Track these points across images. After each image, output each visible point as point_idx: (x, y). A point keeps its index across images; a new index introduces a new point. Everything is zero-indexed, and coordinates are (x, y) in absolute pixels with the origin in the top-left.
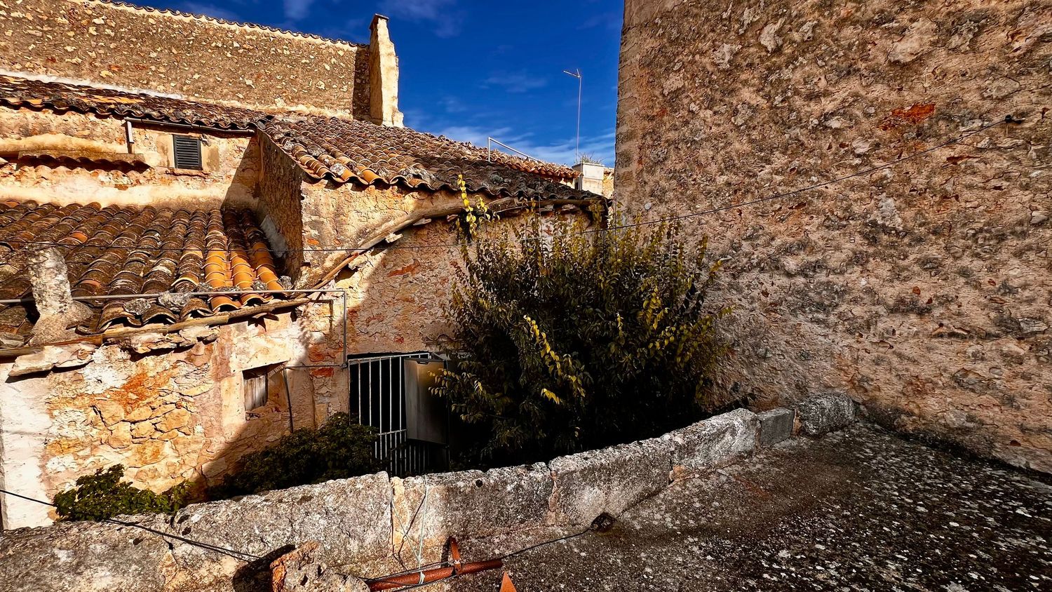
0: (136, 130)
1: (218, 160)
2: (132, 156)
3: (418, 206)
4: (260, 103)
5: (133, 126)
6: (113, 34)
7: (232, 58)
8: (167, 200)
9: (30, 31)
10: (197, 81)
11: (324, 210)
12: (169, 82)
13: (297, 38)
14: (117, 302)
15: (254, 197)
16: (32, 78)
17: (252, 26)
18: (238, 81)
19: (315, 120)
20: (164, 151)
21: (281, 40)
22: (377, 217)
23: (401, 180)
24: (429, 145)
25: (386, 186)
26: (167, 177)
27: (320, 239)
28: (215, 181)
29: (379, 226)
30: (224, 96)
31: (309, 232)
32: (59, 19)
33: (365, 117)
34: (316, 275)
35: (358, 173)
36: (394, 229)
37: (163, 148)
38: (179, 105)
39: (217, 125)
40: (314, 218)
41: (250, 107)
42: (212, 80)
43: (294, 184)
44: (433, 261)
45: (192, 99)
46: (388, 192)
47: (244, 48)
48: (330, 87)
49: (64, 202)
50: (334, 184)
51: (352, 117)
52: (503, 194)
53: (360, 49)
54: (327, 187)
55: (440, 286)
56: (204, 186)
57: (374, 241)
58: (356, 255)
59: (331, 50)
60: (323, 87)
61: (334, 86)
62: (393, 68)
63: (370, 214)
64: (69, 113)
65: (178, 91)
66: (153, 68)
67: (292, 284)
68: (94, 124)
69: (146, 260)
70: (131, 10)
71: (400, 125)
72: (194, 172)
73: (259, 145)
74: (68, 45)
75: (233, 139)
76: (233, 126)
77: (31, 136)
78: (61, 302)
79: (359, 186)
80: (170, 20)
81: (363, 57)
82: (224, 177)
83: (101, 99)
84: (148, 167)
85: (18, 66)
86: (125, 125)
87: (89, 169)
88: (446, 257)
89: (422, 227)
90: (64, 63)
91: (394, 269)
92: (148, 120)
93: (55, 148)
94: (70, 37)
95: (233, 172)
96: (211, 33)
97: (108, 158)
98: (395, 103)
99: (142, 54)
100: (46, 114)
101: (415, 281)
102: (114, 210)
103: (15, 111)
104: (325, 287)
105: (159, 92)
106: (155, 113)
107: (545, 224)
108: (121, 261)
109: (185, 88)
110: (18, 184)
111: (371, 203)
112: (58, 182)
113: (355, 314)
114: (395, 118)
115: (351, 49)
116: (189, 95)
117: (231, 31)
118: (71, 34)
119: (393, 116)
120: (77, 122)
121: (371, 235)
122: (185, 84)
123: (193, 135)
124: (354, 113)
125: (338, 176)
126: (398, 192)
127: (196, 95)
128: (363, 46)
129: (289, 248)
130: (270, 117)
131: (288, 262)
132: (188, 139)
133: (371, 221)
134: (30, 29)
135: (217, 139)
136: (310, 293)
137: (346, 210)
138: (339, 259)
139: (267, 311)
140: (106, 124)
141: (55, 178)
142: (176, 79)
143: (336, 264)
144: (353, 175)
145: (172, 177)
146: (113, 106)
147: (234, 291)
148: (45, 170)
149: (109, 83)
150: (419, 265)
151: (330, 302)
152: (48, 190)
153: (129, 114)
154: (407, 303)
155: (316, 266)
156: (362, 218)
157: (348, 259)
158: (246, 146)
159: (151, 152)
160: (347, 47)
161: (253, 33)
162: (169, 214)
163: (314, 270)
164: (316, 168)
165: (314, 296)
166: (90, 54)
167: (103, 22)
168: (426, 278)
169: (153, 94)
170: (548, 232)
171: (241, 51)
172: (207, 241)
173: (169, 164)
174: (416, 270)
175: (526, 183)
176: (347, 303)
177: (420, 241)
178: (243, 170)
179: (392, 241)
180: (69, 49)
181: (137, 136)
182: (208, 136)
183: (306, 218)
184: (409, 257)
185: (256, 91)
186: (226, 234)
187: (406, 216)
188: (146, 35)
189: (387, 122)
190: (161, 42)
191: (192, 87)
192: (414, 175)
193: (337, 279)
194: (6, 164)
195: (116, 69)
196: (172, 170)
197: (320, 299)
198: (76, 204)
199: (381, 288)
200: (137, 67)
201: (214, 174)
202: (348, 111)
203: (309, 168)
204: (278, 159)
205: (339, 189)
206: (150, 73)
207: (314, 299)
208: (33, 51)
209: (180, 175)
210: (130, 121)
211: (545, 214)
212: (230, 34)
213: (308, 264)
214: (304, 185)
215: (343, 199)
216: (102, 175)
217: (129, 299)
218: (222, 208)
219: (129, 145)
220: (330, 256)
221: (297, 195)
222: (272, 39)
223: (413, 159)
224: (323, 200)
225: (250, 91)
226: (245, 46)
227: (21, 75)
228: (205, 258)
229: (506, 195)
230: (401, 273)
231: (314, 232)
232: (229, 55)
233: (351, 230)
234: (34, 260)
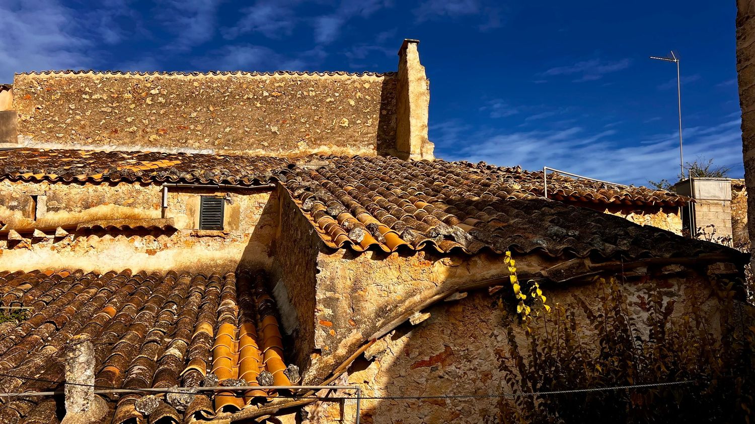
0: (171, 194)
1: (239, 218)
2: (164, 221)
3: (451, 275)
4: (284, 149)
5: (169, 191)
6: (164, 101)
7: (260, 107)
8: (188, 264)
9: (103, 109)
10: (228, 134)
11: (340, 284)
12: (204, 138)
13: (323, 78)
14: (131, 398)
15: (270, 256)
16: (98, 150)
17: (281, 73)
18: (264, 129)
19: (336, 163)
20: (192, 212)
21: (307, 84)
22: (400, 291)
23: (430, 244)
24: (465, 182)
25: (412, 253)
26: (191, 239)
27: (334, 321)
28: (234, 240)
29: (402, 301)
30: (250, 146)
31: (323, 311)
32: (126, 95)
33: (390, 151)
34: (327, 366)
35: (380, 239)
36: (419, 307)
37: (191, 210)
38: (210, 161)
39: (241, 182)
40: (328, 294)
41: (273, 154)
42: (241, 131)
43: (311, 251)
44: (471, 348)
45: (222, 152)
46: (413, 259)
47: (273, 96)
48: (354, 123)
49: (104, 270)
50: (352, 254)
51: (376, 153)
52: (567, 254)
53: (388, 78)
54: (345, 257)
55: (481, 384)
56: (222, 248)
57: (395, 322)
58: (374, 341)
59: (356, 84)
60: (346, 124)
61: (359, 122)
62: (423, 94)
63: (392, 288)
64: (120, 184)
65: (210, 146)
66: (192, 127)
67: (300, 375)
68: (138, 192)
69: (162, 338)
70: (181, 77)
71: (430, 157)
72: (215, 232)
73: (279, 199)
74: (129, 116)
75: (254, 195)
76: (256, 182)
77: (89, 208)
78: (85, 399)
79: (379, 254)
80: (211, 80)
81: (390, 86)
82: (242, 236)
83: (147, 165)
84: (176, 230)
85: (90, 140)
86: (162, 191)
87: (128, 236)
88: (488, 342)
89: (456, 303)
90: (124, 133)
91: (419, 359)
92: (182, 184)
93: (105, 218)
94: (131, 109)
95: (251, 230)
96: (244, 86)
97: (145, 225)
98: (425, 133)
99: (184, 116)
100: (104, 187)
101: (446, 377)
102: (143, 276)
103: (82, 187)
104: (336, 382)
105: (194, 149)
106: (188, 176)
107: (633, 295)
108: (141, 340)
109: (216, 143)
110: (72, 253)
111: (393, 274)
112: (102, 251)
113: (369, 420)
114: (424, 150)
115: (377, 79)
116: (219, 149)
117: (262, 82)
118: (133, 106)
119: (422, 147)
120: (126, 192)
121: (393, 314)
122: (218, 138)
123: (219, 194)
124: (378, 148)
125: (357, 243)
126: (425, 258)
127: (225, 148)
128: (391, 74)
129: (300, 325)
130: (291, 166)
131: (297, 344)
132: (214, 199)
133: (393, 296)
134: (103, 107)
135: (240, 196)
136: (318, 390)
137: (364, 283)
138: (354, 344)
139: (271, 413)
140: (148, 191)
141: (101, 246)
142: (209, 135)
143: (351, 351)
144: (374, 241)
145: (195, 239)
146: (155, 173)
147: (238, 387)
148: (94, 239)
149: (155, 145)
150: (452, 354)
151: (341, 401)
152: (94, 258)
153: (167, 179)
154: (436, 407)
155: (328, 354)
156: (382, 293)
157: (364, 347)
158: (266, 201)
159: (180, 215)
160: (373, 78)
161: (282, 80)
162: (187, 280)
163: (325, 358)
164: (335, 234)
165: (323, 394)
166: (144, 121)
167: (157, 92)
168: (461, 372)
169: (189, 152)
170: (642, 305)
171: (269, 99)
172: (220, 313)
173: (194, 226)
174: (448, 361)
175: (603, 234)
176: (361, 404)
177: (454, 321)
178: (261, 227)
179: (417, 322)
180: (129, 120)
181: (171, 200)
182: (231, 194)
183: (320, 295)
184: (439, 343)
185: (280, 137)
186: (238, 303)
187: (435, 290)
188: (190, 98)
189: (415, 156)
190: (201, 102)
191: (222, 140)
192: (445, 236)
193: (350, 371)
194: (67, 235)
195: (162, 133)
196: (196, 231)
197: (330, 396)
198: (113, 272)
199: (403, 384)
200: (179, 128)
201: (234, 234)
202: (372, 147)
203: (327, 233)
204: (296, 220)
205: (357, 259)
206: (189, 132)
207: (323, 396)
208: (103, 126)
209: (203, 236)
210: (167, 186)
211: (634, 280)
212: (261, 85)
213: (319, 352)
214: (321, 257)
215: (361, 270)
216: (138, 241)
217: (141, 395)
218: (237, 269)
219: (164, 208)
220: (344, 341)
221: (313, 268)
222: (299, 83)
223: (445, 207)
224: (340, 273)
225: (275, 137)
226: (273, 94)
227: (90, 148)
228: (215, 335)
229: (572, 256)
230: (428, 364)
231: (328, 312)
232: (259, 105)
233: (370, 307)
234: (71, 355)
